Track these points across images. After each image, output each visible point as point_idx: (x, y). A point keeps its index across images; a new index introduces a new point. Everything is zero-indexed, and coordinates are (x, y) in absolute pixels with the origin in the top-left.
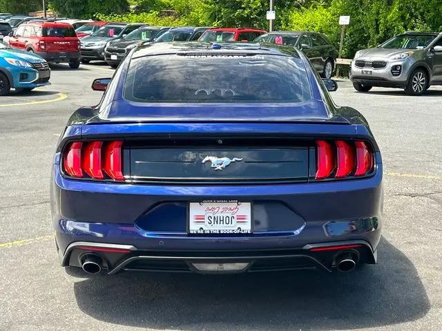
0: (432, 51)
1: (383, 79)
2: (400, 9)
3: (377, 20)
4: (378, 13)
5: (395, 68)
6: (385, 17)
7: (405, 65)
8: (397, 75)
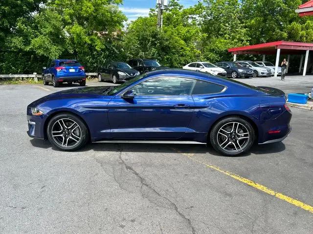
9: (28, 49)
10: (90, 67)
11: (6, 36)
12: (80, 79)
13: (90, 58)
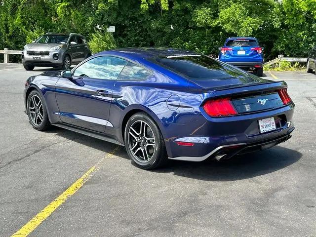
0: (70, 45)
1: (50, 62)
2: (22, 18)
3: (6, 25)
4: (6, 20)
5: (55, 55)
6: (12, 23)
7: (60, 53)
8: (57, 59)
9: (215, 23)
10: (302, 48)
11: (194, 8)
12: (253, 66)
13: (303, 35)
